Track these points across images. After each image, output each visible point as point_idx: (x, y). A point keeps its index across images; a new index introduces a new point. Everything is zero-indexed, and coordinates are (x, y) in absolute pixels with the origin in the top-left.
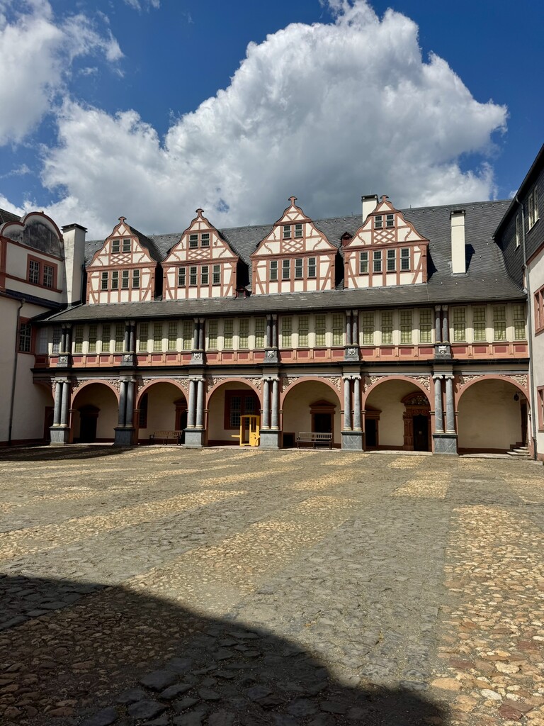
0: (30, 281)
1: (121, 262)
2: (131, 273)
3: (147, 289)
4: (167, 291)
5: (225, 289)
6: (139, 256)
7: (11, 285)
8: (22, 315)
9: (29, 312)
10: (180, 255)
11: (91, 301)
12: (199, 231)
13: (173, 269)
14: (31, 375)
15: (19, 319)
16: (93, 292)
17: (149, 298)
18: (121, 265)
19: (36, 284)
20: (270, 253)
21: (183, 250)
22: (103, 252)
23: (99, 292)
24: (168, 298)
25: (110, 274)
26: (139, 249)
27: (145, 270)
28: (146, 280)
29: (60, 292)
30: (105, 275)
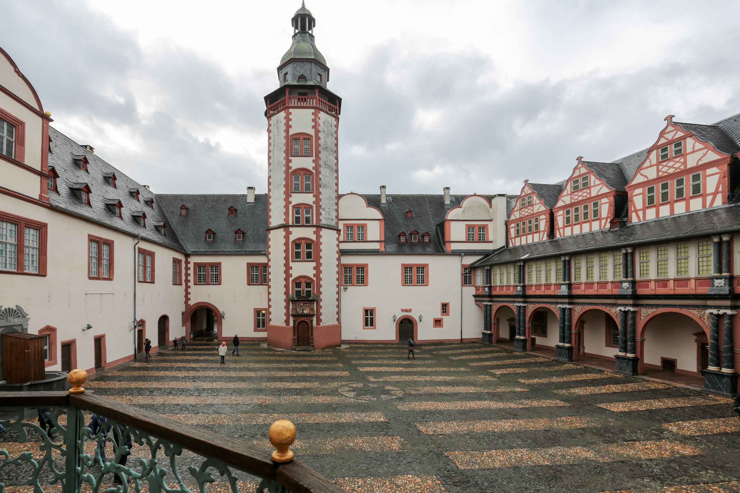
0: (468, 241)
1: (526, 214)
2: (533, 220)
3: (544, 231)
4: (557, 231)
5: (603, 222)
6: (539, 207)
7: (454, 247)
8: (463, 263)
9: (469, 260)
10: (565, 199)
11: (511, 245)
12: (580, 176)
14: (473, 299)
15: (462, 265)
16: (511, 239)
17: (545, 238)
18: (528, 216)
19: (473, 241)
21: (568, 195)
22: (516, 209)
23: (516, 237)
24: (558, 236)
25: (521, 224)
26: (538, 201)
27: (541, 217)
28: (543, 224)
29: (491, 242)
30: (518, 225)
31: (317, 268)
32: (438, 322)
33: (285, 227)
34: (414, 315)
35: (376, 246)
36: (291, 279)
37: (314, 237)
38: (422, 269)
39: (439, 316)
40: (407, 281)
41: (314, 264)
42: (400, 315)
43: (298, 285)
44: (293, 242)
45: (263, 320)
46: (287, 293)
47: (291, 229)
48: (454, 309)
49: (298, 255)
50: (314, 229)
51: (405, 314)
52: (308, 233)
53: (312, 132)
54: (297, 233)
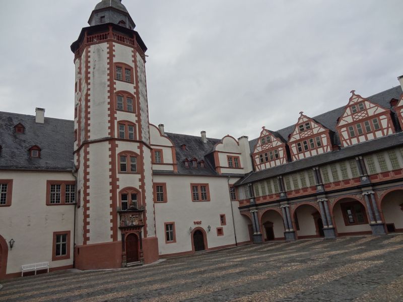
0: (230, 167)
1: (267, 148)
2: (273, 151)
3: (283, 158)
4: (294, 157)
5: (325, 148)
6: (276, 143)
7: (223, 171)
8: (230, 183)
9: (233, 181)
10: (296, 137)
11: (257, 170)
12: (304, 122)
13: (294, 145)
14: (238, 210)
15: (229, 185)
16: (257, 165)
17: (285, 162)
18: (268, 149)
19: (232, 168)
20: (347, 123)
21: (297, 134)
22: (258, 145)
23: (260, 164)
24: (295, 160)
25: (264, 155)
26: (275, 139)
27: (279, 149)
28: (281, 153)
29: (243, 169)
30: (261, 156)
31: (142, 180)
32: (220, 231)
33: (111, 140)
34: (204, 227)
35: (171, 168)
36: (118, 191)
37: (138, 151)
38: (205, 187)
39: (220, 226)
40: (195, 198)
41: (139, 176)
42: (194, 227)
43: (124, 197)
44: (120, 154)
45: (64, 245)
46: (113, 206)
47: (117, 142)
48: (228, 219)
49: (123, 168)
50: (138, 144)
51: (197, 226)
52: (133, 147)
53: (132, 65)
54: (122, 147)
